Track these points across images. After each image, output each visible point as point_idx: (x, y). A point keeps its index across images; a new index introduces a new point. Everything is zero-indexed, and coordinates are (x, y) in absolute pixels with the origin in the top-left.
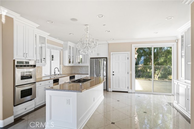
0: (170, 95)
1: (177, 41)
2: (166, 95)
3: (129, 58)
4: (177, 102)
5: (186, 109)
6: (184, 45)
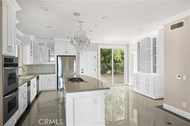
0: (123, 85)
1: (127, 46)
2: (121, 85)
3: (96, 57)
4: (137, 89)
5: (146, 92)
6: (140, 49)
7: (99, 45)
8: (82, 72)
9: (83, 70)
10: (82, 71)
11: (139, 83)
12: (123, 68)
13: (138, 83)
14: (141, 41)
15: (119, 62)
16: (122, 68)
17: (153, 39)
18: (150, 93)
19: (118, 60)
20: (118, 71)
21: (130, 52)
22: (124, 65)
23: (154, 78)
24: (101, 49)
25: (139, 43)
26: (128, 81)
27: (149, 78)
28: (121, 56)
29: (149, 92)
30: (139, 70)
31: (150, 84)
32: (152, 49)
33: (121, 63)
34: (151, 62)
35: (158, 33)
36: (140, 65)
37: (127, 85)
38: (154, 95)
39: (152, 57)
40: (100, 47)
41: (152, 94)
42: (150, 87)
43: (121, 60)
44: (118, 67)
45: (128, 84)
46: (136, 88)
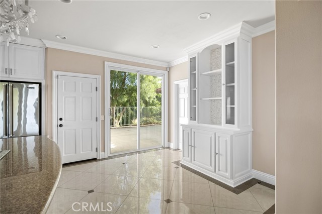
1: (168, 70)
3: (100, 89)
4: (189, 159)
5: (212, 168)
6: (196, 72)
7: (106, 63)
8: (61, 126)
9: (61, 119)
10: (60, 122)
11: (194, 146)
12: (160, 114)
13: (192, 146)
14: (199, 54)
15: (153, 105)
16: (157, 115)
17: (226, 46)
18: (221, 172)
19: (151, 102)
20: (151, 119)
21: (174, 83)
22: (160, 109)
23: (232, 136)
24: (112, 72)
25: (193, 60)
26: (169, 141)
27: (219, 137)
28: (156, 94)
29: (219, 170)
30: (193, 118)
31: (222, 151)
32: (223, 70)
33: (156, 106)
34: (221, 100)
35: (239, 32)
36: (196, 106)
37: (167, 148)
38: (232, 178)
39: (223, 88)
40: (109, 67)
41: (228, 174)
42: (223, 159)
43: (156, 101)
44: (152, 112)
45: (169, 145)
46: (186, 158)
